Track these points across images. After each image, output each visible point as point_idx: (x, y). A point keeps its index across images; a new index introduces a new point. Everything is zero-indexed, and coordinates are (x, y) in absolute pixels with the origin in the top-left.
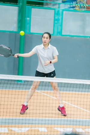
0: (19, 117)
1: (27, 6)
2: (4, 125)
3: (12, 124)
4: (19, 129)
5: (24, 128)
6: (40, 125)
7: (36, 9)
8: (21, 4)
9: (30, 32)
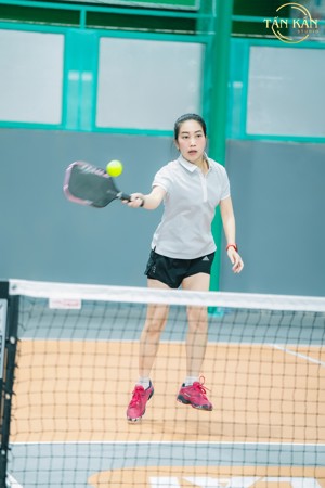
0: (221, 440)
1: (233, 40)
2: (168, 468)
3: (195, 464)
4: (223, 480)
5: (241, 478)
6: (297, 470)
7: (267, 48)
8: (212, 33)
9: (245, 134)
